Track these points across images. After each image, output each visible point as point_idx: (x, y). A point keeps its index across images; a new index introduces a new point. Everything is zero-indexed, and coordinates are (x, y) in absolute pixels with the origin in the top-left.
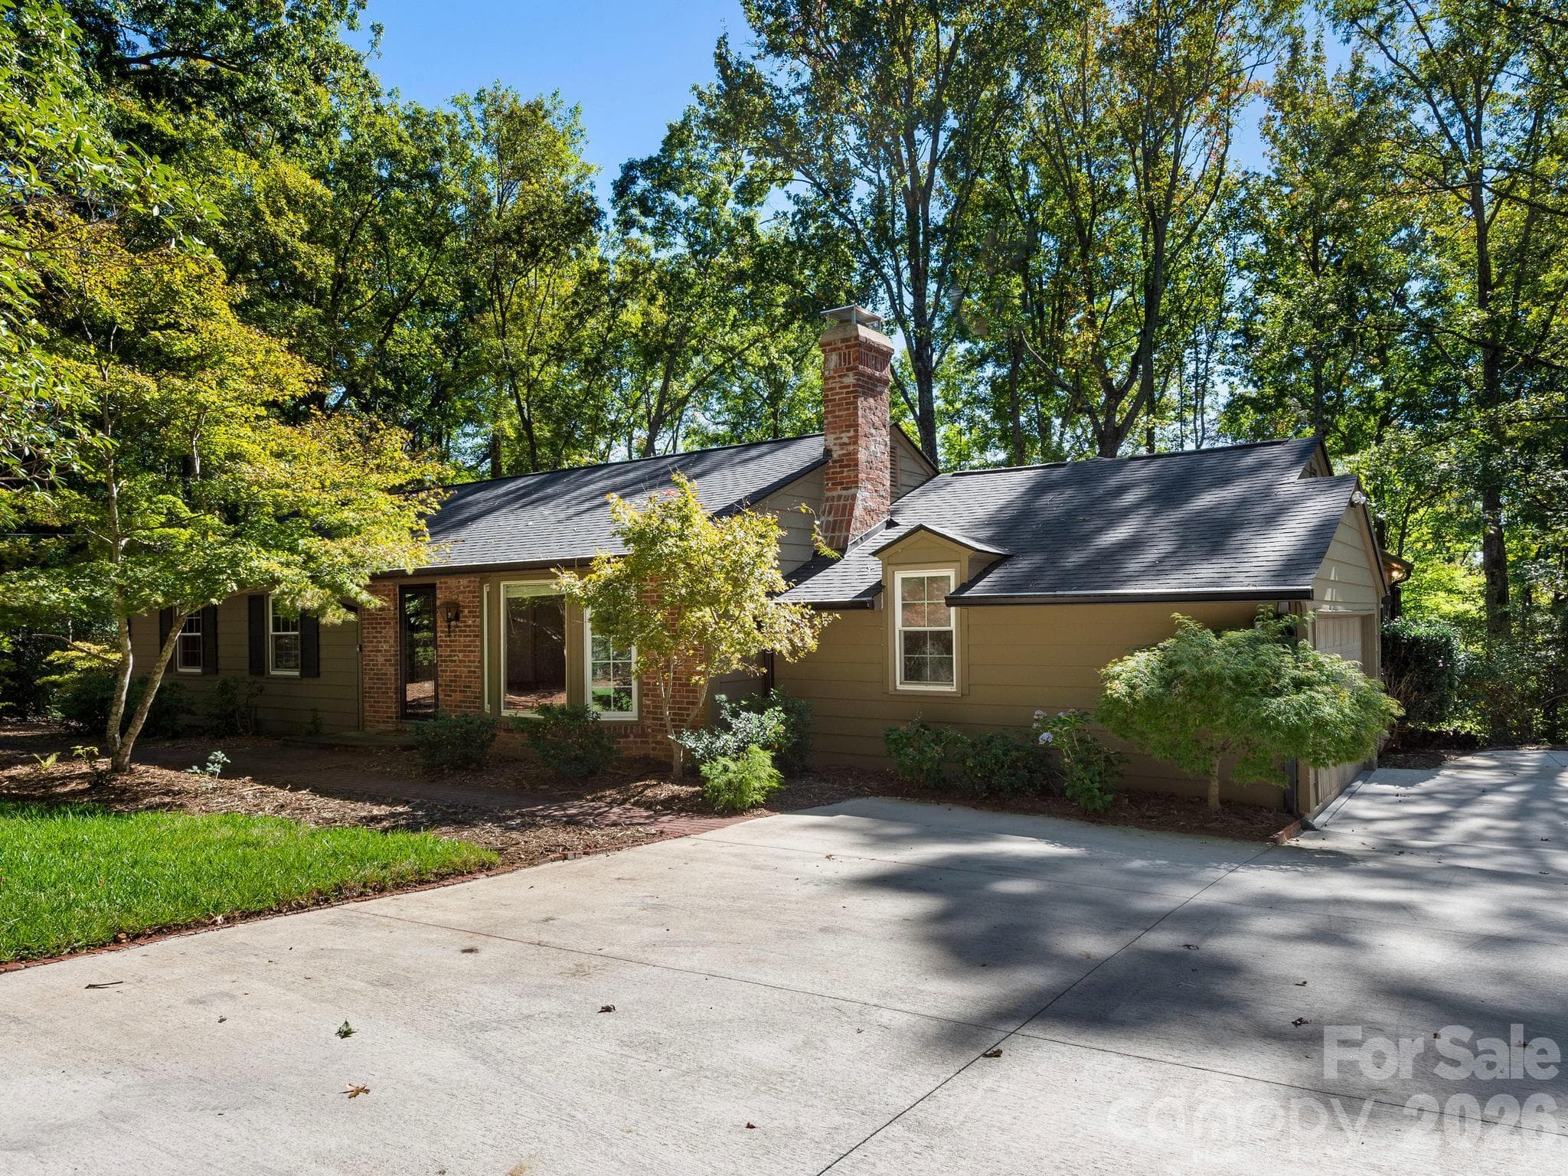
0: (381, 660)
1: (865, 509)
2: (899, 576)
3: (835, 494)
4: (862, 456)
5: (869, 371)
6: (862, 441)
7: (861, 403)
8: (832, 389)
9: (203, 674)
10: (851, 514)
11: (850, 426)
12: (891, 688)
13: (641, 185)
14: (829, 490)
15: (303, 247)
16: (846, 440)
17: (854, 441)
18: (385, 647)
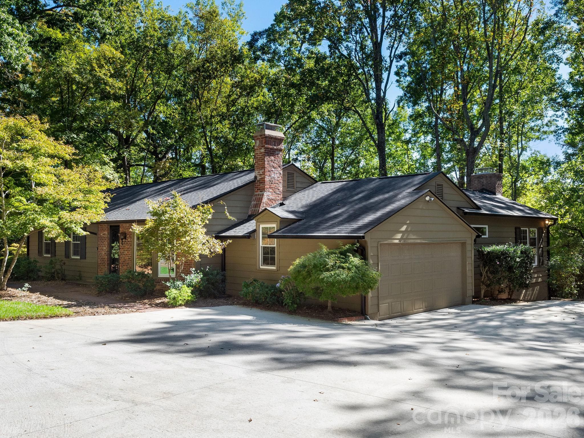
0: (103, 253)
1: (268, 199)
2: (262, 226)
3: (257, 193)
4: (267, 179)
5: (271, 147)
6: (267, 173)
7: (267, 159)
8: (257, 154)
9: (51, 257)
10: (261, 202)
11: (262, 168)
12: (258, 267)
13: (261, 42)
14: (256, 192)
15: (111, 80)
16: (261, 173)
17: (264, 173)
18: (105, 248)
